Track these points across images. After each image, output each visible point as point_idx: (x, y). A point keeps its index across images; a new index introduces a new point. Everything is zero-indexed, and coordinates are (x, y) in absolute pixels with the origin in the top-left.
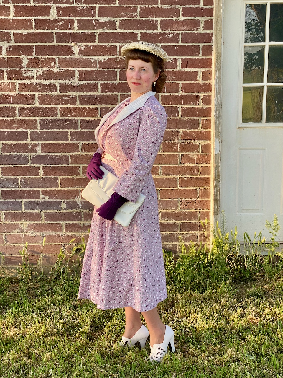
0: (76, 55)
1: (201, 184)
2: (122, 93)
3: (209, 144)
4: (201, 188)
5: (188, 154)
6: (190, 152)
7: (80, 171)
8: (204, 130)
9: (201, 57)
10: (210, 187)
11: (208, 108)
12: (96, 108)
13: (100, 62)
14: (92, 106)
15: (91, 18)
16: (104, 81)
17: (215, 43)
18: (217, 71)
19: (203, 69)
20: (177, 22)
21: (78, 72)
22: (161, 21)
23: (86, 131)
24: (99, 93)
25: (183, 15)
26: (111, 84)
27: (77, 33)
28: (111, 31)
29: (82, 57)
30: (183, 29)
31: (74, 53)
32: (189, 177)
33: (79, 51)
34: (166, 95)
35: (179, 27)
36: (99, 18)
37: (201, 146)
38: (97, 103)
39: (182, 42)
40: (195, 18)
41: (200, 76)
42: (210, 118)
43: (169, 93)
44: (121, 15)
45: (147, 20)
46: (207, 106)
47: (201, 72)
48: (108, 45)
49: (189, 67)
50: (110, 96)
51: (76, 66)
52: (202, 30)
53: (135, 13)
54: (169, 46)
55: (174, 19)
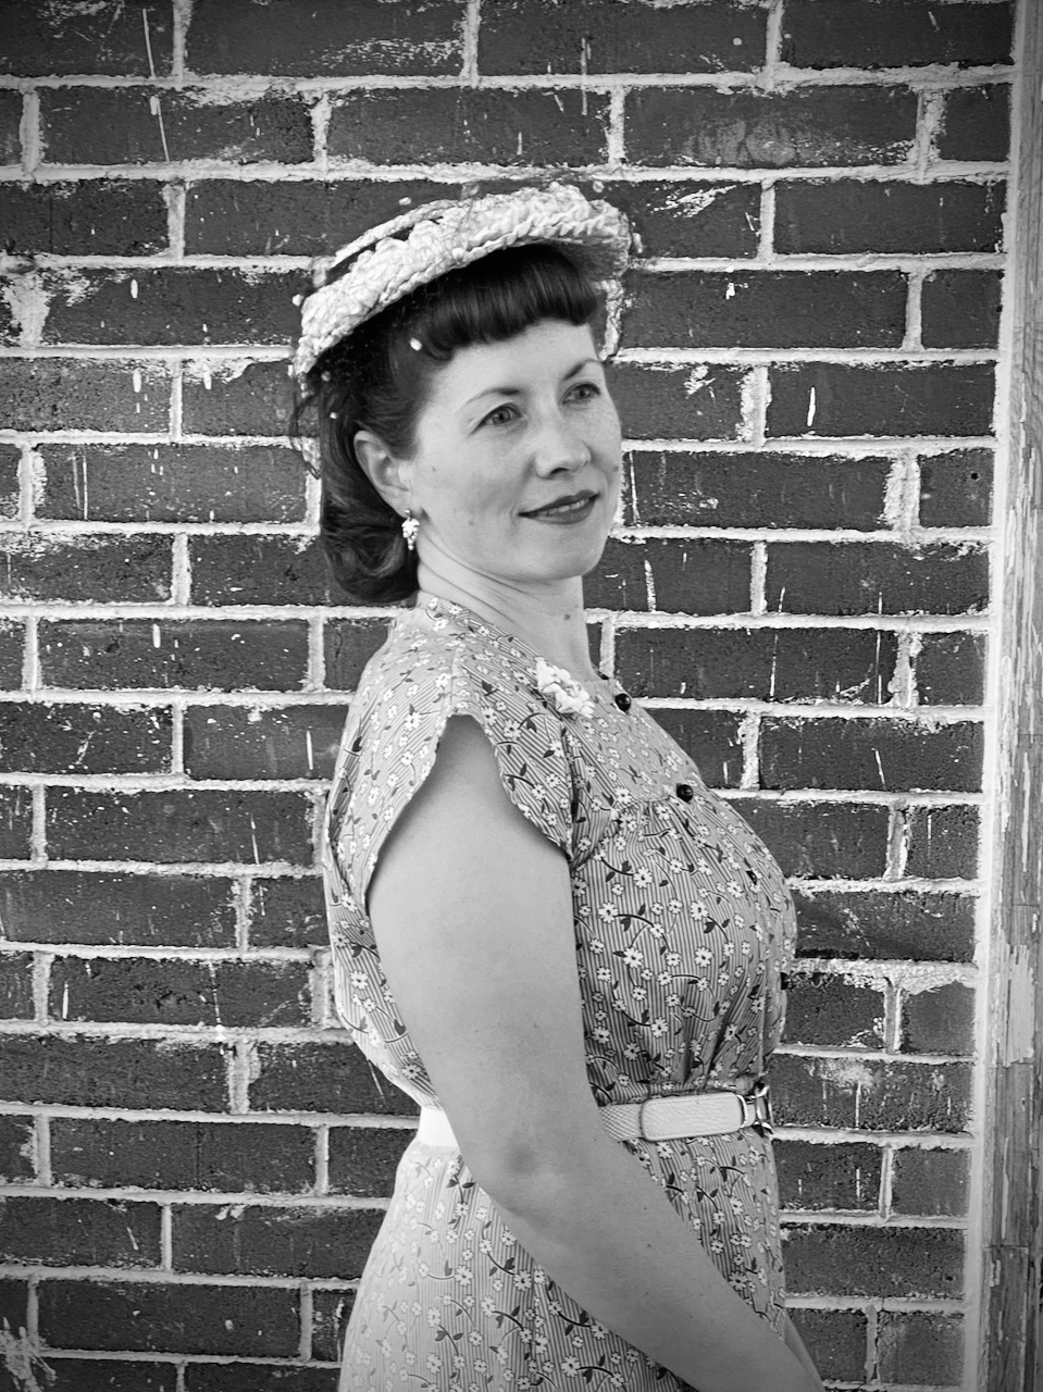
0: (31, 339)
1: (896, 1278)
2: (339, 608)
3: (957, 986)
4: (895, 1305)
5: (802, 1054)
6: (822, 1043)
7: (39, 1149)
8: (921, 886)
9: (914, 352)
10: (960, 1298)
11: (959, 725)
12: (158, 711)
13: (193, 392)
14: (125, 700)
15: (140, 81)
16: (217, 520)
17: (1018, 252)
18: (1027, 458)
19: (932, 446)
20: (747, 106)
21: (40, 462)
22: (630, 100)
23: (86, 874)
24: (177, 605)
25: (790, 56)
26: (266, 544)
27: (36, 186)
28: (273, 172)
29: (69, 355)
30: (787, 152)
31: (14, 323)
32: (811, 1220)
33: (46, 311)
34: (652, 625)
35: (760, 138)
36: (193, 79)
37: (898, 999)
38: (165, 676)
39: (781, 247)
40: (880, 75)
41: (902, 497)
42: (971, 803)
43: (673, 611)
44: (347, 57)
45: (534, 93)
46: (952, 715)
47: (915, 466)
48: (251, 266)
49: (825, 429)
50: (258, 628)
51: (26, 414)
52: (930, 164)
53: (447, 44)
54: (683, 274)
55: (725, 81)
